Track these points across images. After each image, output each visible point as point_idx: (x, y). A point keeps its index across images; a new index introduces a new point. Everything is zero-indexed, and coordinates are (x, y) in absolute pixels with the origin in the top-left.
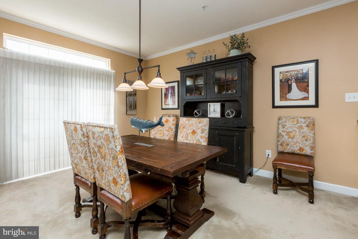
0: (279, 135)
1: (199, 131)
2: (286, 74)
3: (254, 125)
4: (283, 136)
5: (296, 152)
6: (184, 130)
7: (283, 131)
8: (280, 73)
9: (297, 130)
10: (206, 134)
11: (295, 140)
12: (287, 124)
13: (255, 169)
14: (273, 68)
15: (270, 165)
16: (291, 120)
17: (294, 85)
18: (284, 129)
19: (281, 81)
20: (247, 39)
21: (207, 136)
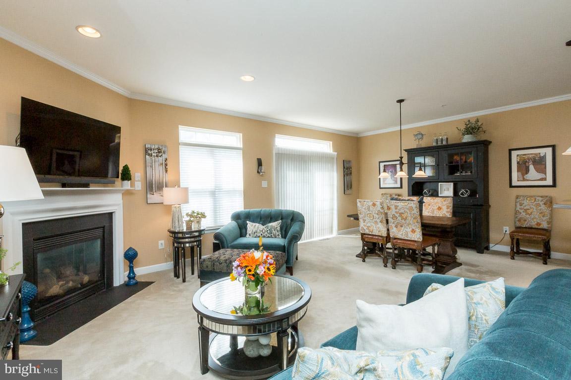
0: (516, 212)
1: (444, 208)
2: (524, 156)
3: (491, 203)
4: (521, 213)
5: (533, 227)
6: (430, 207)
7: (521, 209)
8: (518, 155)
9: (534, 207)
10: (450, 210)
11: (533, 216)
12: (525, 202)
13: (491, 245)
14: (510, 150)
15: (508, 238)
16: (528, 199)
17: (531, 167)
18: (522, 207)
19: (518, 163)
20: (482, 124)
21: (451, 211)
